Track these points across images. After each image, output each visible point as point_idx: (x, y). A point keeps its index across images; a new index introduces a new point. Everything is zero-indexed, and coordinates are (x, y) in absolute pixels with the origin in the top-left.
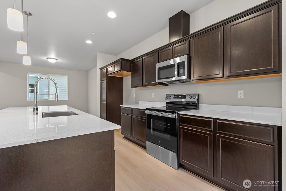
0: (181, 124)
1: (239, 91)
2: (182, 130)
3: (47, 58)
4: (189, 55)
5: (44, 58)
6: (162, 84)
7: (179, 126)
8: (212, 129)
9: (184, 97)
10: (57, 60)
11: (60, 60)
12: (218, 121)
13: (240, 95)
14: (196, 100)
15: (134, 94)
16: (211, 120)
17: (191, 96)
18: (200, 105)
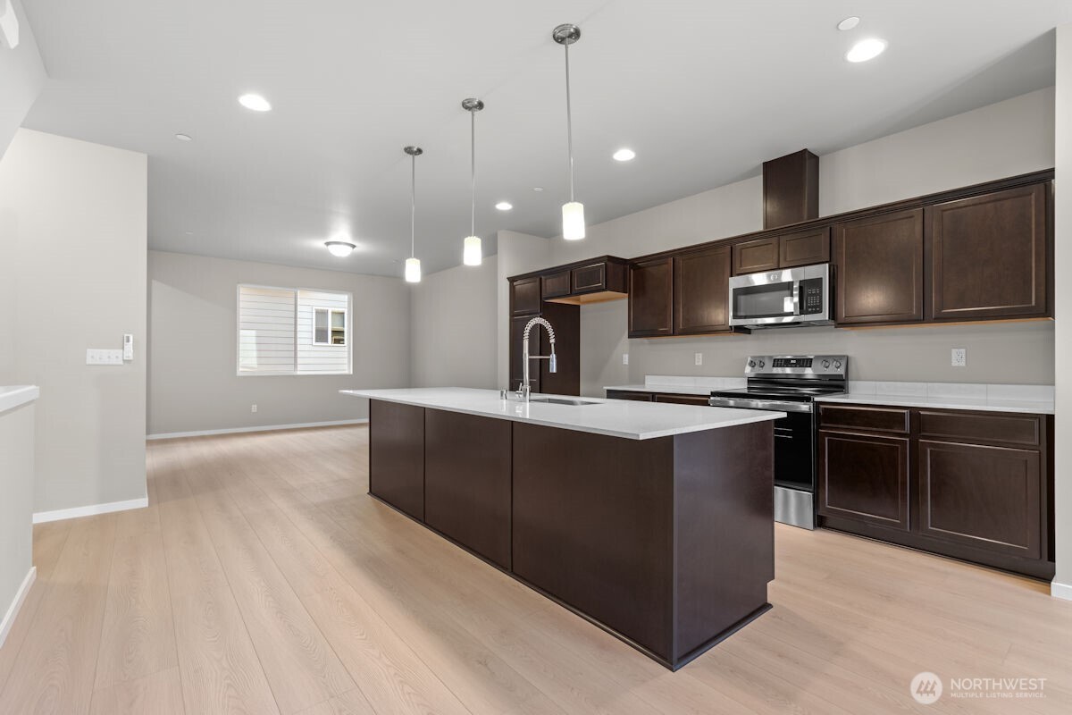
0: (822, 424)
1: (954, 351)
2: (826, 439)
3: (328, 244)
4: (832, 263)
5: (319, 244)
6: (740, 330)
7: (817, 431)
8: (907, 430)
9: (805, 362)
10: (354, 246)
11: (362, 247)
12: (922, 413)
13: (958, 358)
14: (841, 371)
15: (626, 357)
16: (905, 411)
17: (826, 359)
18: (851, 384)
